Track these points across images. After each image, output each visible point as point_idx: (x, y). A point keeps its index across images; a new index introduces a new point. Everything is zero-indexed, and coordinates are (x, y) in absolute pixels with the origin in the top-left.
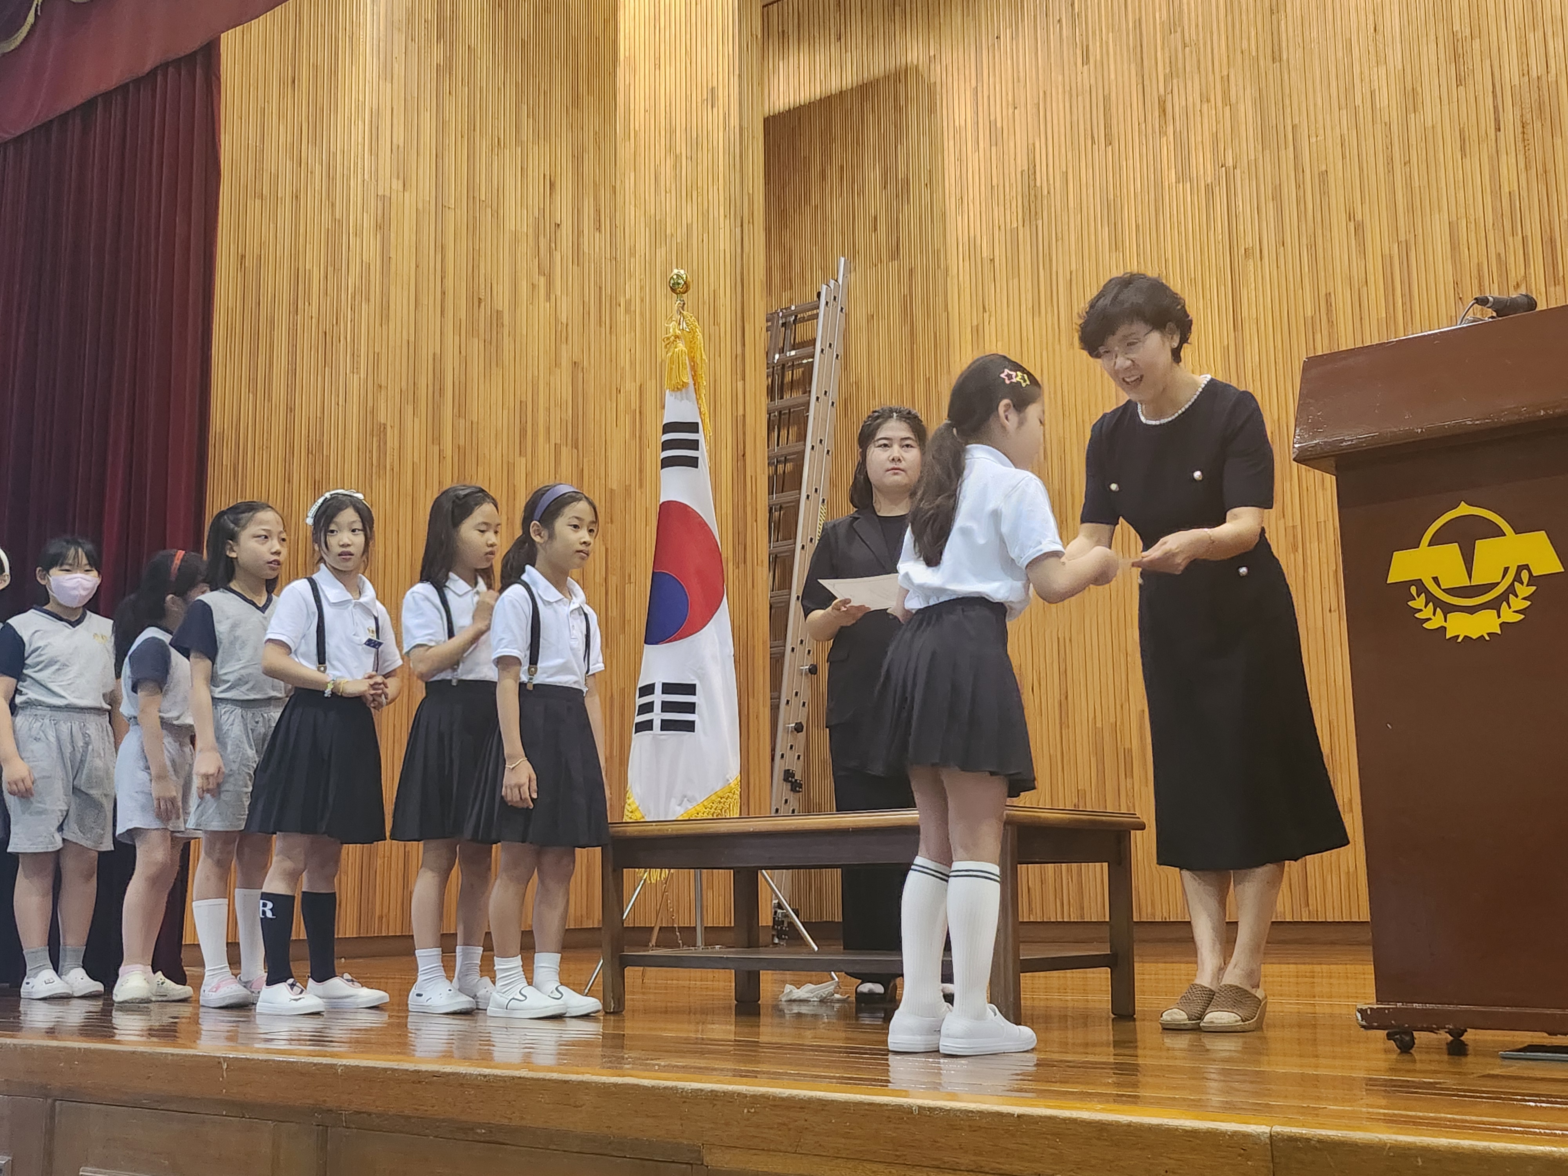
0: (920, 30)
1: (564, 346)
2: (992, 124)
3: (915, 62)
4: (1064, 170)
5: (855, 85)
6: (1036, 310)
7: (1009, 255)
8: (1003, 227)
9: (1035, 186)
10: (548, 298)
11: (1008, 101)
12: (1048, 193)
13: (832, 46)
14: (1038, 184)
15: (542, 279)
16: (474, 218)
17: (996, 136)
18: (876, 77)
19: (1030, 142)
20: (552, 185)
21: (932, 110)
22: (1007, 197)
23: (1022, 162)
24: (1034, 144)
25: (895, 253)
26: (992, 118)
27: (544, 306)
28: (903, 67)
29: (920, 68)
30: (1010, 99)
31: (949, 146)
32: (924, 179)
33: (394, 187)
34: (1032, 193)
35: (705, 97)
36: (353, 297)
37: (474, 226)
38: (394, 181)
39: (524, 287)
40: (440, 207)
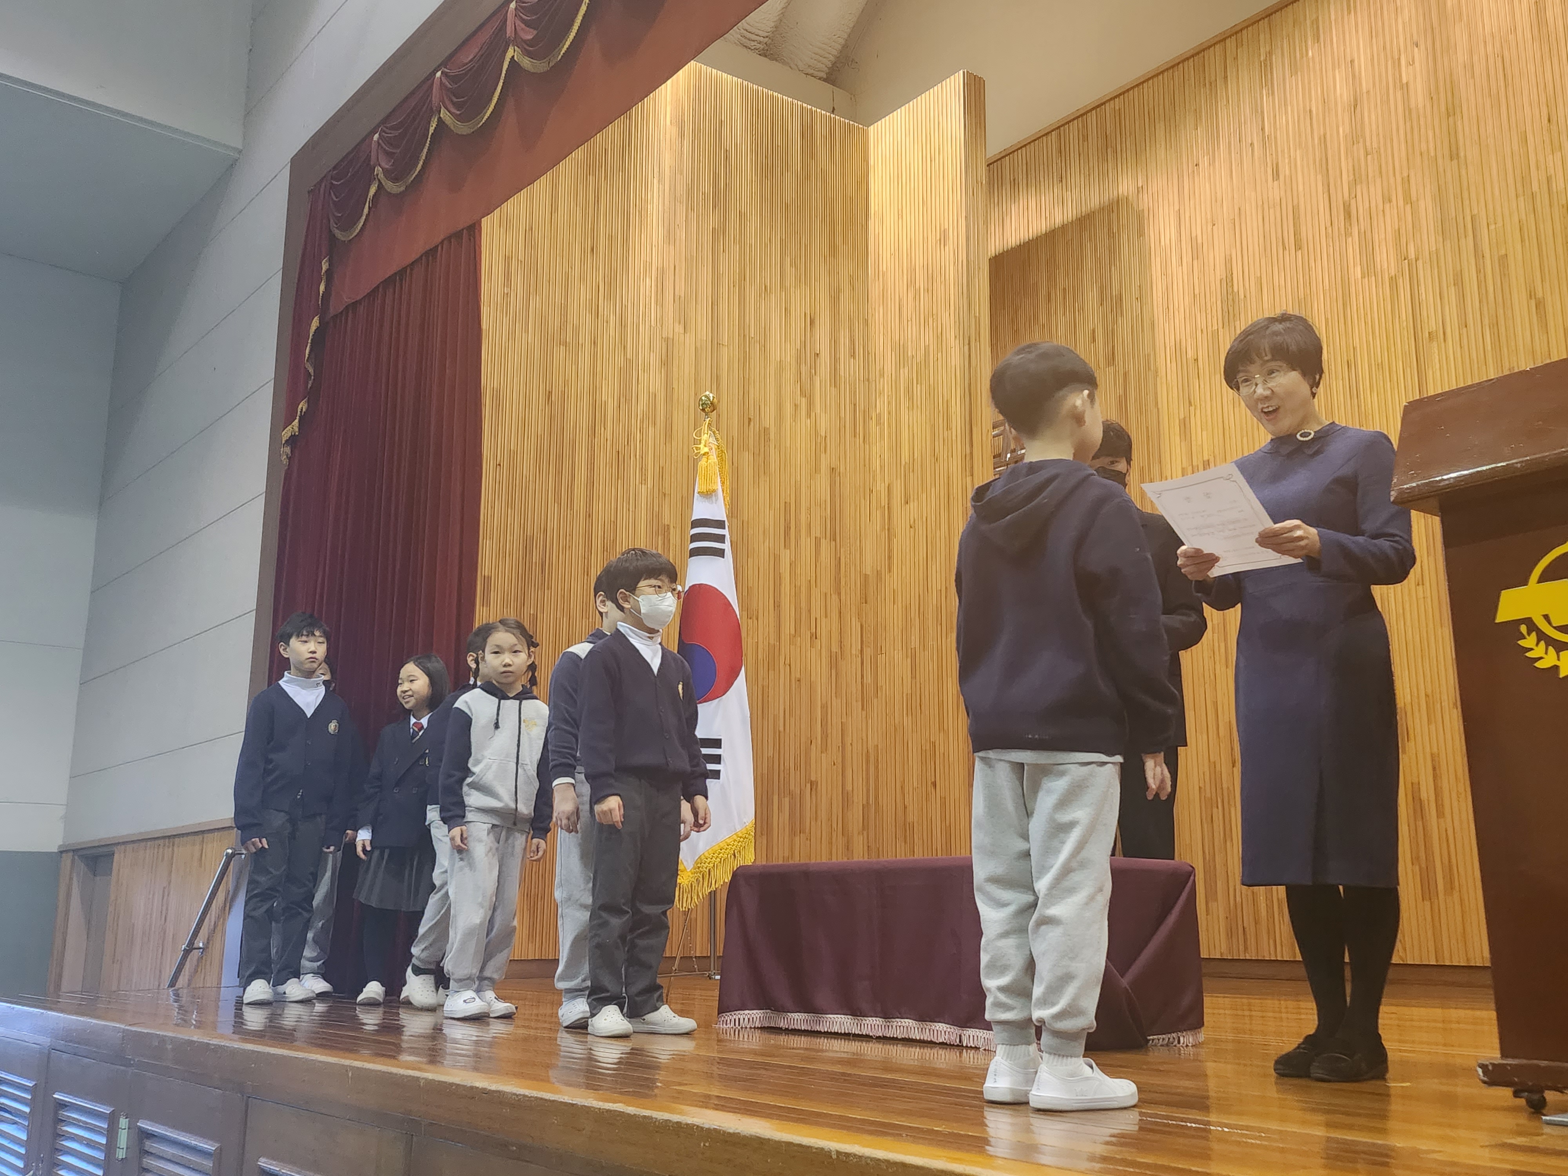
0: (1129, 165)
1: (823, 455)
2: (1193, 240)
3: (1126, 194)
4: (1259, 275)
5: (1075, 218)
7: (1211, 354)
8: (1205, 330)
9: (1233, 290)
10: (809, 415)
11: (1207, 219)
12: (1244, 297)
13: (1055, 187)
14: (1236, 290)
15: (803, 400)
16: (745, 352)
17: (1196, 251)
18: (1093, 210)
19: (1228, 253)
20: (812, 322)
21: (1141, 233)
23: (1220, 272)
24: (1231, 259)
25: (1113, 360)
26: (1194, 235)
27: (804, 423)
28: (1115, 200)
29: (1130, 198)
30: (1209, 217)
31: (1157, 262)
32: (1135, 294)
33: (676, 330)
34: (1230, 297)
35: (938, 238)
36: (642, 422)
37: (745, 359)
38: (677, 325)
39: (788, 409)
40: (716, 344)
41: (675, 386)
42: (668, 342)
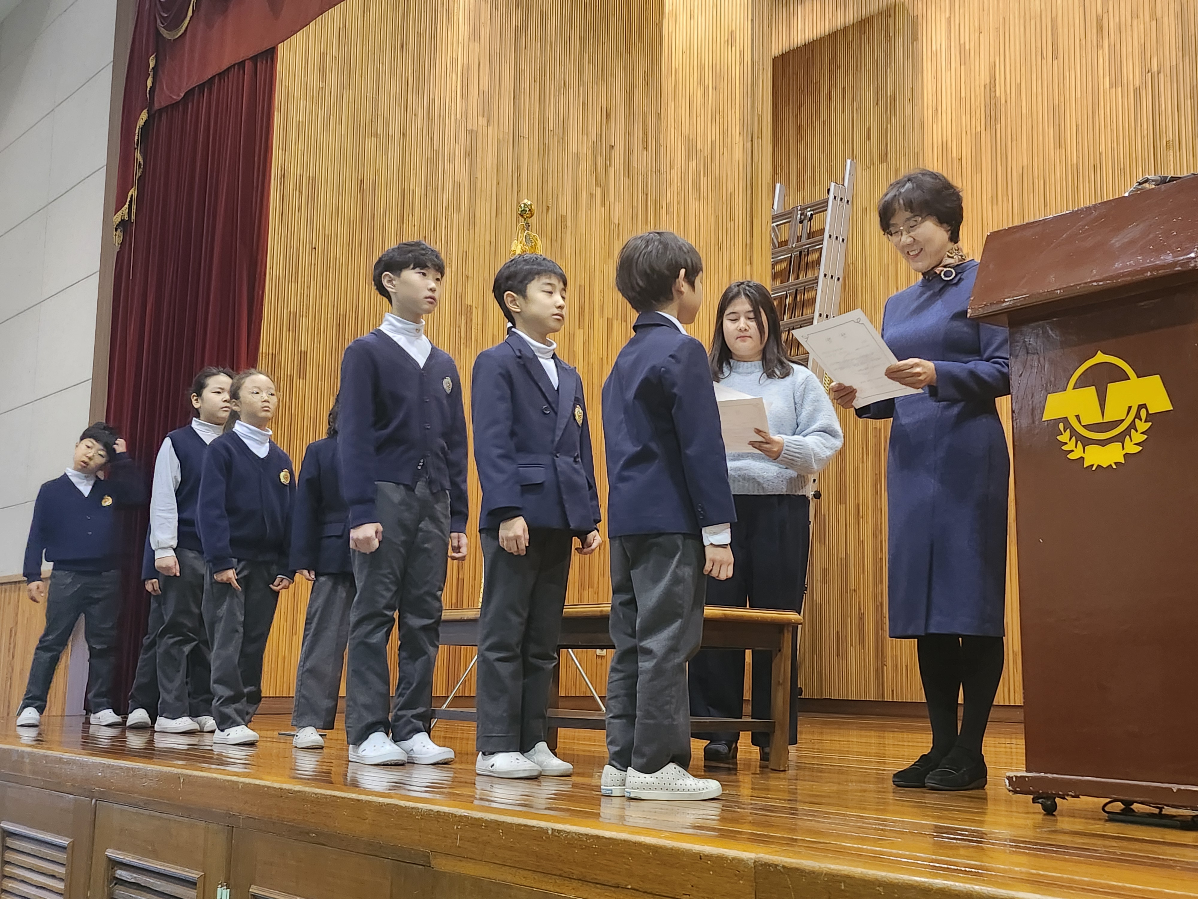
1: (616, 241)
2: (961, 48)
4: (1019, 82)
5: (855, 21)
6: (994, 199)
7: (974, 154)
8: (969, 132)
10: (603, 204)
11: (974, 28)
12: (1006, 101)
14: (998, 94)
15: (599, 190)
17: (964, 56)
18: (872, 14)
19: (992, 60)
20: (608, 114)
21: (915, 38)
22: (973, 107)
23: (985, 78)
24: (995, 63)
25: (884, 157)
26: (962, 42)
27: (599, 211)
28: (893, 4)
29: (906, 4)
30: (977, 24)
31: (927, 67)
32: (908, 94)
33: (480, 123)
34: (993, 102)
35: (726, 39)
36: (447, 209)
37: (544, 151)
38: (480, 118)
39: (584, 196)
40: (517, 137)
41: (479, 176)
42: (472, 134)
